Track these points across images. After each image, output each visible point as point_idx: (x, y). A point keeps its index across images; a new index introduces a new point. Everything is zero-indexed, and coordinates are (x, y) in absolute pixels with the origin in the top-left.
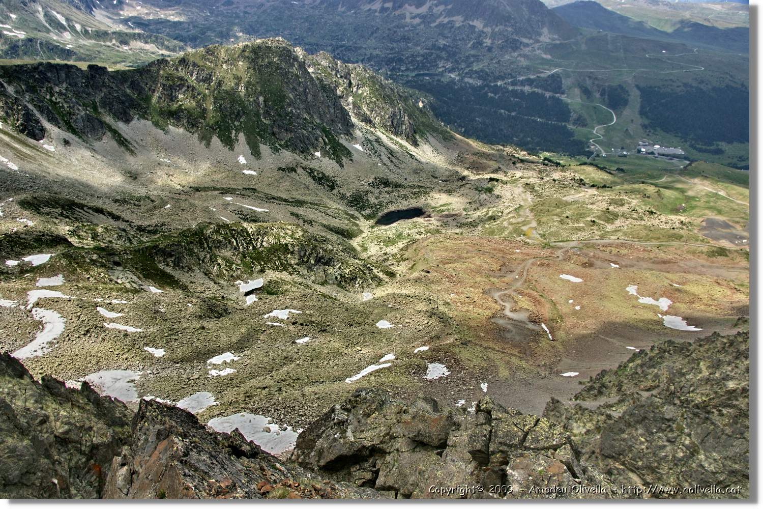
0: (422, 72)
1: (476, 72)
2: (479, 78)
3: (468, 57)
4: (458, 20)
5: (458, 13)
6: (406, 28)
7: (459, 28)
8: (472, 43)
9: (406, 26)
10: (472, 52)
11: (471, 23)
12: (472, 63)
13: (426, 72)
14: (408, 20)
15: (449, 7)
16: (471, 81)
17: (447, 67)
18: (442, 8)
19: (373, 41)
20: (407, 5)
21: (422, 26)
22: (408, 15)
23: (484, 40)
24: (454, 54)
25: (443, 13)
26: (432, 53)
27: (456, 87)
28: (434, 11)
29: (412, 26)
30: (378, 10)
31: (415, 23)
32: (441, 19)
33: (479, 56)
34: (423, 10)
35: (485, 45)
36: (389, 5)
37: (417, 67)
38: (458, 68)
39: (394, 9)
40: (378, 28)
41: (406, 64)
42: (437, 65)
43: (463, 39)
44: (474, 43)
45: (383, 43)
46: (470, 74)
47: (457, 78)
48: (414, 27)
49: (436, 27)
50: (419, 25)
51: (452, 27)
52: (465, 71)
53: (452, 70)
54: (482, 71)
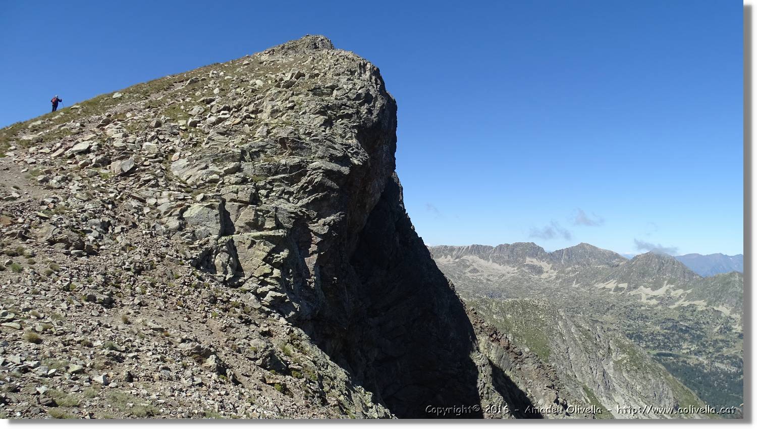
0: (664, 352)
1: (728, 358)
2: (733, 364)
3: (716, 341)
4: (701, 305)
5: (701, 297)
6: (643, 308)
7: (702, 312)
8: (718, 328)
9: (642, 306)
10: (720, 337)
11: (716, 308)
12: (721, 348)
13: (668, 352)
14: (644, 300)
15: (689, 291)
16: (722, 366)
17: (692, 349)
18: (680, 292)
19: (609, 316)
20: (642, 287)
21: (660, 307)
22: (644, 296)
23: (733, 326)
24: (699, 337)
25: (682, 296)
26: (674, 334)
27: (705, 371)
28: (672, 294)
29: (649, 306)
30: (613, 289)
31: (652, 304)
32: (680, 302)
33: (729, 341)
34: (661, 292)
35: (734, 331)
36: (625, 285)
37: (658, 346)
38: (704, 351)
39: (629, 289)
40: (614, 305)
41: (646, 342)
42: (680, 347)
43: (708, 322)
44: (721, 328)
45: (620, 319)
46: (722, 358)
47: (705, 362)
48: (652, 307)
49: (675, 309)
50: (656, 306)
51: (695, 311)
52: (714, 356)
53: (698, 353)
54: (735, 357)
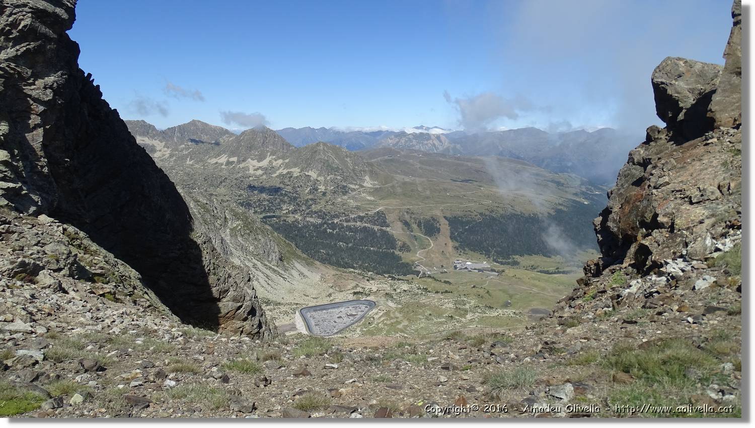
0: (269, 214)
1: (316, 212)
2: (319, 217)
3: (307, 201)
4: (296, 171)
5: (295, 165)
6: (251, 179)
7: (297, 177)
8: (309, 189)
9: (250, 177)
10: (310, 197)
11: (307, 174)
12: (311, 205)
13: (272, 214)
14: (251, 172)
15: (287, 161)
16: (312, 220)
17: (290, 209)
18: (280, 161)
19: (223, 189)
20: (250, 159)
21: (264, 177)
22: (251, 167)
23: (319, 187)
24: (295, 198)
25: (282, 166)
26: (276, 198)
27: (300, 226)
28: (274, 164)
29: (256, 176)
30: (225, 163)
31: (258, 174)
32: (281, 171)
33: (316, 199)
34: (264, 163)
35: (320, 190)
36: (235, 159)
37: (264, 210)
38: (299, 210)
39: (239, 162)
40: (226, 178)
41: (254, 208)
42: (281, 209)
43: (301, 186)
44: (310, 189)
45: (232, 191)
46: (311, 214)
47: (300, 218)
48: (258, 177)
49: (276, 177)
50: (262, 176)
51: (291, 177)
52: (306, 212)
53: (294, 212)
54: (321, 211)
